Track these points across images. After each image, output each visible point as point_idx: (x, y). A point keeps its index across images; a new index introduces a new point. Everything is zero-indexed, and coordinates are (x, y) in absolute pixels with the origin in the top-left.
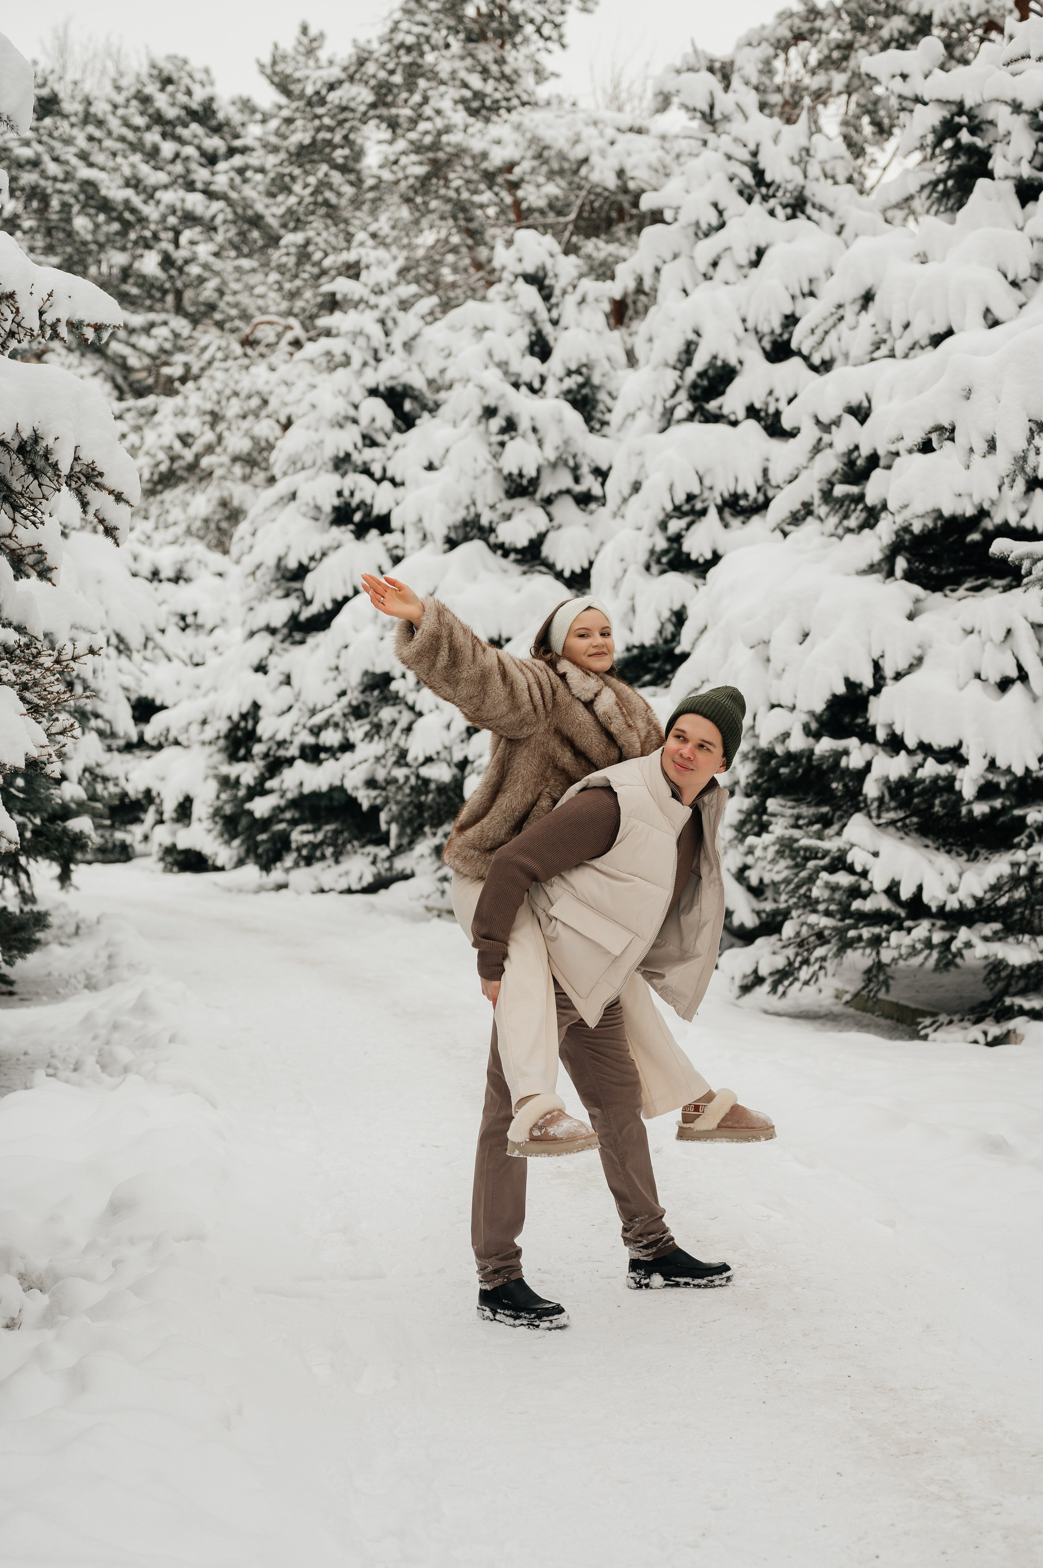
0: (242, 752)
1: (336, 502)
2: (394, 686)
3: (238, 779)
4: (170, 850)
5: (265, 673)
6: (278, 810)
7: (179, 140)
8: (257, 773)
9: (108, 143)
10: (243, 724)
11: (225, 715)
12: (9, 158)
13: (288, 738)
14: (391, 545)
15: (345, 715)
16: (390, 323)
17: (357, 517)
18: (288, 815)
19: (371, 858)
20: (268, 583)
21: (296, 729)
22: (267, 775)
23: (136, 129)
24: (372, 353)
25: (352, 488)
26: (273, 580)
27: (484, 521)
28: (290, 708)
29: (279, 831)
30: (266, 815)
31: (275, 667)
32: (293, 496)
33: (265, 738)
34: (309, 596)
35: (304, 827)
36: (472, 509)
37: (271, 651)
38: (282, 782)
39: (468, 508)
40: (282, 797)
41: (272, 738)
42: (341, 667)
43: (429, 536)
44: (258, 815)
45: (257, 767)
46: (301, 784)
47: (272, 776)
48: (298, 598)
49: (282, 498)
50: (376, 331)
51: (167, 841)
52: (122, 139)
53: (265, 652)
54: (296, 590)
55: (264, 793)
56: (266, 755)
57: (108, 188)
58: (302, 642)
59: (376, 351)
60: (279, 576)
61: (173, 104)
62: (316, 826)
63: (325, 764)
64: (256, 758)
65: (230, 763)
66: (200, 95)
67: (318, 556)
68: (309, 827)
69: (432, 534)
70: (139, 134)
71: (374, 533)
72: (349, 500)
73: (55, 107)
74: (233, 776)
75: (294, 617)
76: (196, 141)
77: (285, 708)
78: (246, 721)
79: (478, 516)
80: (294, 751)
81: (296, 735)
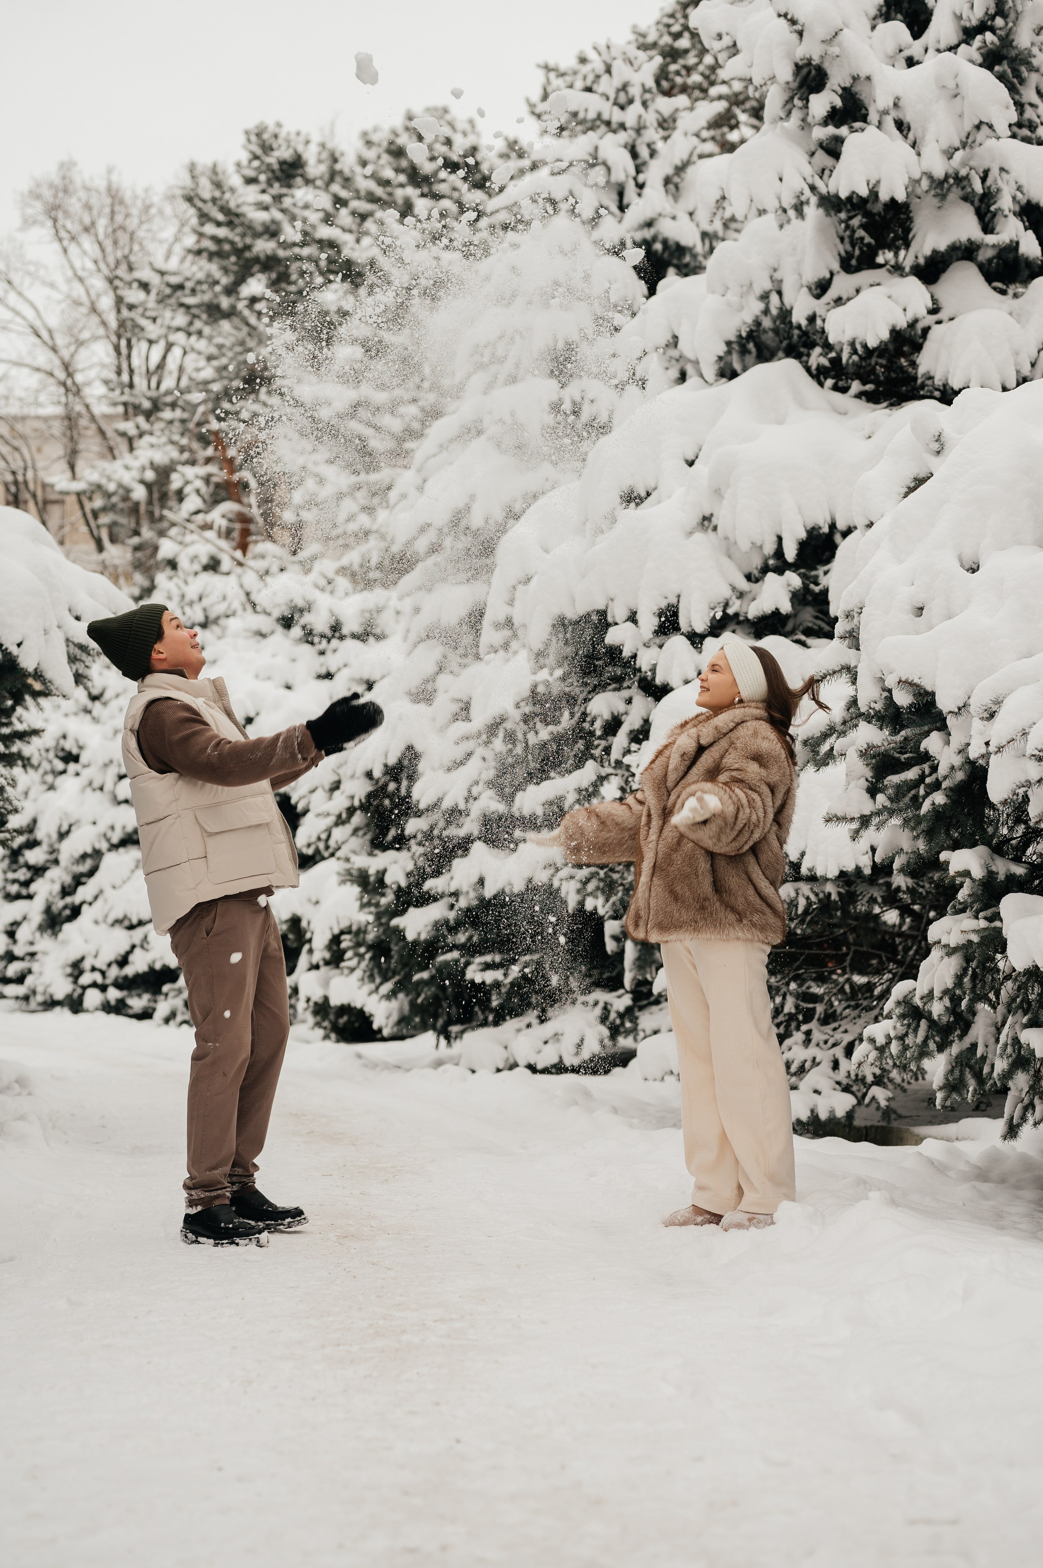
0: (392, 833)
2: (612, 637)
3: (381, 875)
4: (322, 1009)
5: (431, 702)
6: (446, 928)
7: (437, 197)
8: (410, 867)
9: (355, 204)
10: (392, 786)
11: (360, 770)
12: (242, 224)
13: (462, 806)
16: (644, 152)
18: (461, 938)
19: (598, 1011)
21: (475, 791)
22: (428, 870)
23: (385, 183)
24: (615, 197)
25: (578, 399)
27: (799, 317)
29: (446, 964)
30: (423, 937)
31: (447, 692)
35: (488, 958)
36: (774, 299)
37: (440, 668)
39: (765, 297)
40: (452, 907)
41: (436, 805)
43: (690, 370)
44: (410, 936)
45: (413, 857)
46: (481, 882)
47: (437, 873)
50: (622, 165)
51: (317, 996)
52: (372, 198)
55: (426, 899)
56: (428, 836)
57: (353, 249)
59: (621, 194)
61: (433, 159)
64: (412, 842)
65: (371, 854)
66: (461, 144)
68: (498, 958)
69: (696, 363)
70: (389, 189)
73: (300, 171)
74: (372, 871)
76: (456, 195)
78: (397, 780)
79: (785, 314)
80: (470, 826)
81: (475, 799)
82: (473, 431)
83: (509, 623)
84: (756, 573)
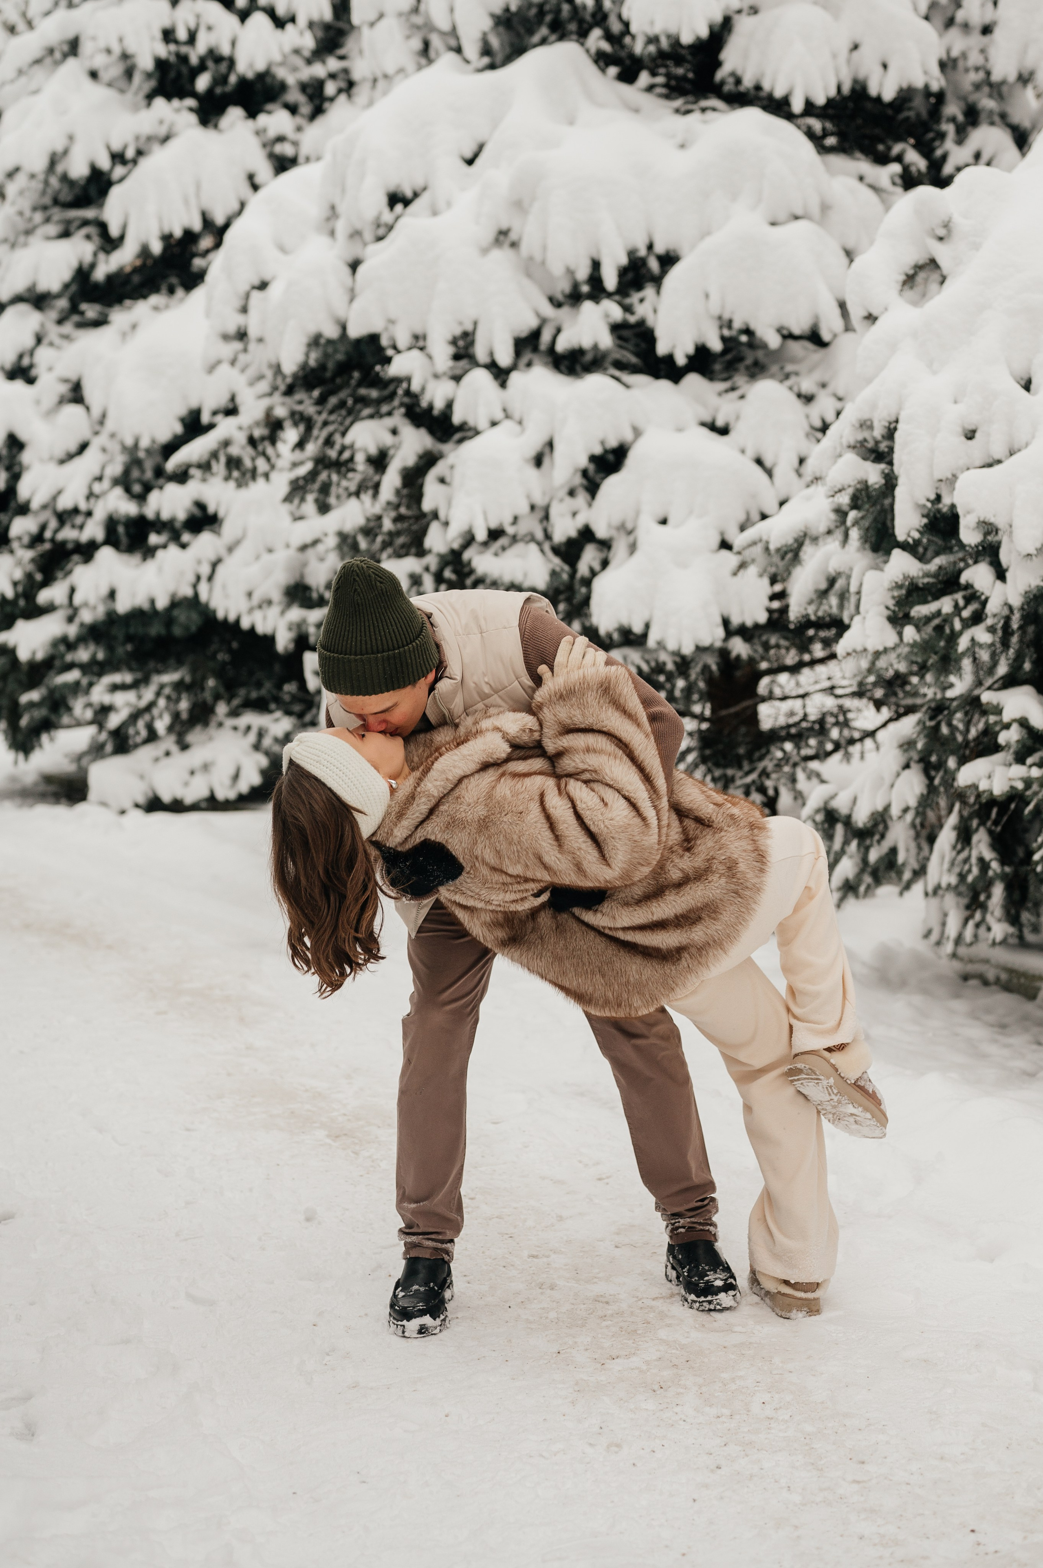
1: (163, 51)
5: (31, 381)
6: (66, 643)
8: (18, 574)
13: (83, 506)
14: (272, 133)
15: (252, 442)
17: (202, 83)
18: (83, 655)
19: (251, 737)
20: (28, 213)
21: (97, 488)
22: (39, 577)
25: (192, 26)
26: (35, 209)
28: (83, 447)
29: (63, 684)
30: (40, 654)
31: (50, 369)
32: (73, 47)
33: (35, 505)
34: (114, 231)
35: (118, 678)
37: (39, 340)
38: (73, 590)
40: (71, 619)
41: (48, 506)
42: (253, 333)
44: (23, 656)
45: (20, 562)
46: (112, 595)
47: (51, 580)
48: (88, 237)
49: (51, 51)
53: (30, 342)
54: (85, 223)
55: (35, 612)
56: (37, 539)
58: (100, 322)
60: (47, 200)
62: (139, 675)
63: (160, 553)
64: (16, 545)
67: (130, 154)
68: (125, 677)
71: (234, 114)
72: (184, 49)
75: (82, 274)
77: (73, 447)
80: (94, 530)
81: (97, 497)
82: (58, 55)
83: (242, 335)
84: (560, 297)
